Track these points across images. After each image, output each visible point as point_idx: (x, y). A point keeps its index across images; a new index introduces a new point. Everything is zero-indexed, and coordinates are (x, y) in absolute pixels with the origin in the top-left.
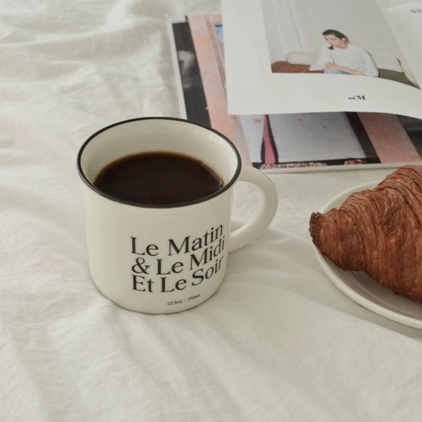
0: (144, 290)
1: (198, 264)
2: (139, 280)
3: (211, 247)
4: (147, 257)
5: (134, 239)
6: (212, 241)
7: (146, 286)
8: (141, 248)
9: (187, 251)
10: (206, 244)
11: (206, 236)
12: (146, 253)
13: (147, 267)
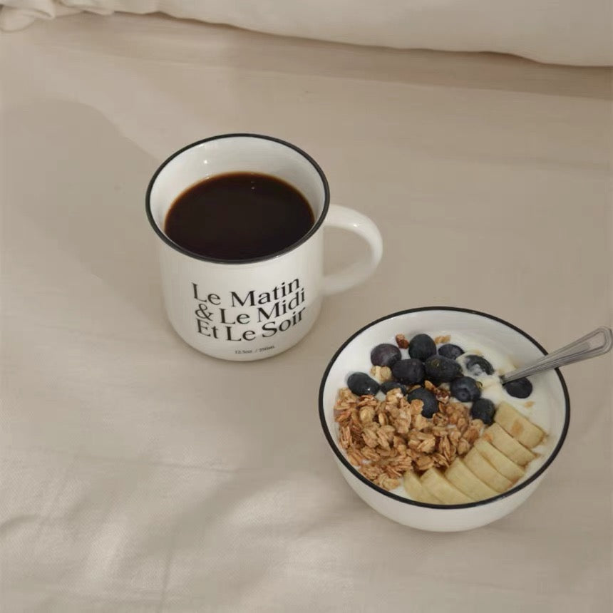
0: (209, 335)
1: (268, 317)
2: (203, 324)
3: (284, 301)
4: (208, 304)
5: (195, 286)
6: (284, 295)
7: (211, 332)
8: (203, 295)
9: (253, 304)
10: (276, 298)
11: (275, 290)
12: (208, 301)
13: (210, 314)
